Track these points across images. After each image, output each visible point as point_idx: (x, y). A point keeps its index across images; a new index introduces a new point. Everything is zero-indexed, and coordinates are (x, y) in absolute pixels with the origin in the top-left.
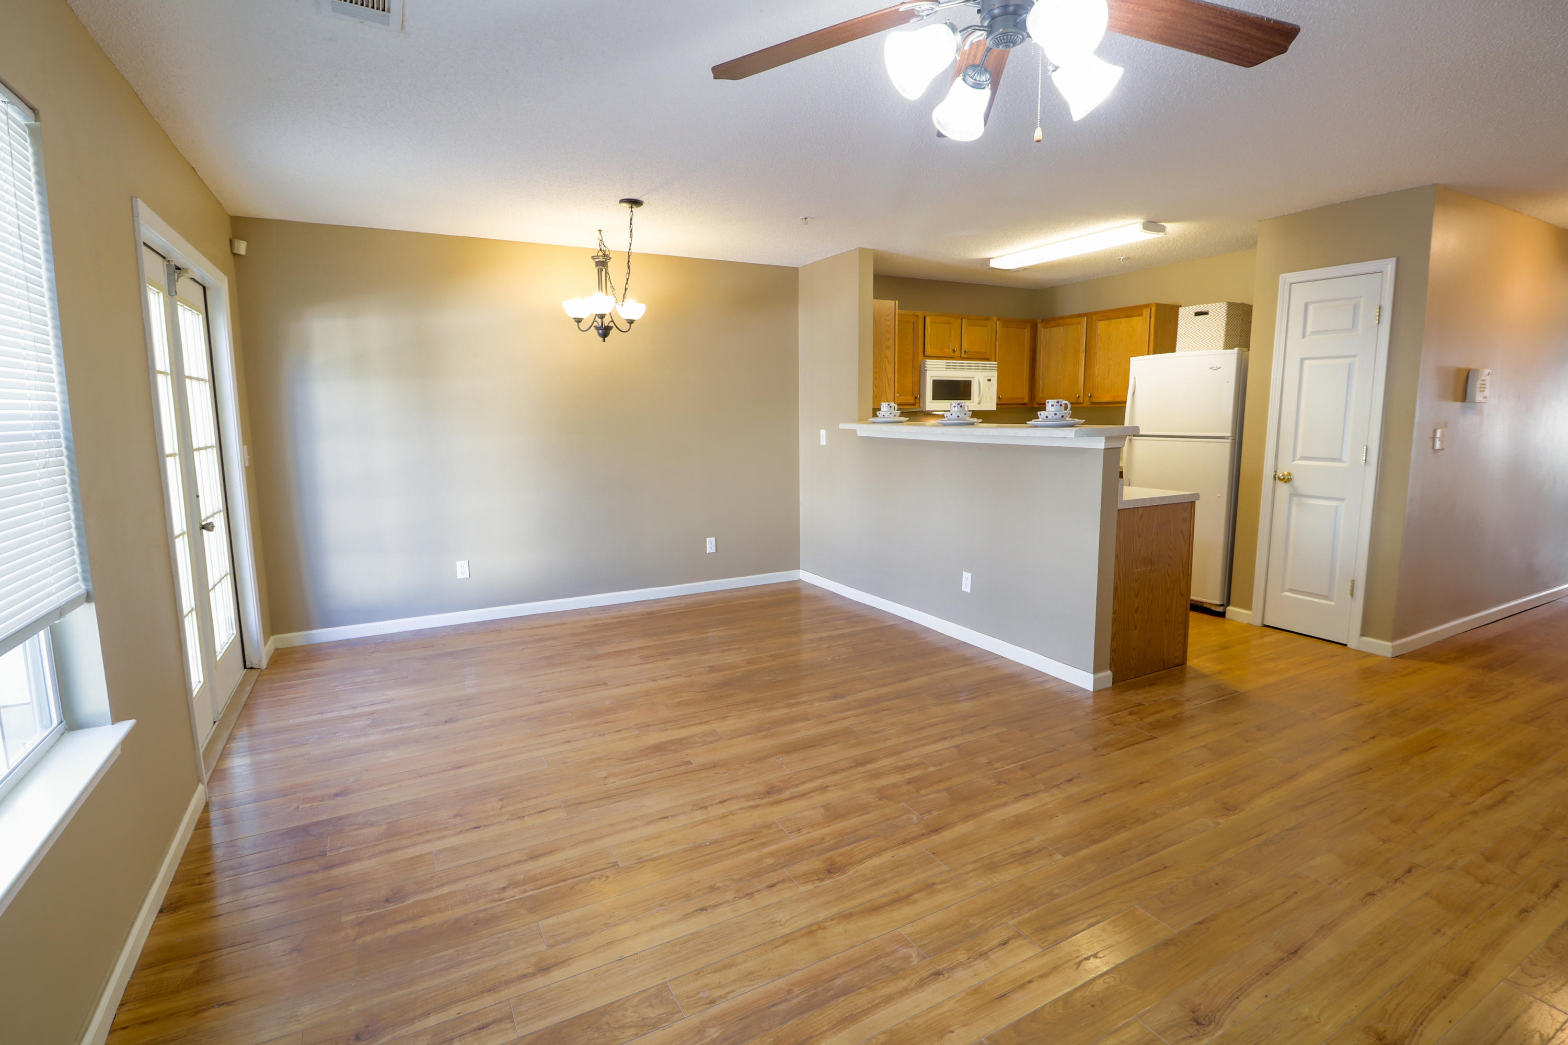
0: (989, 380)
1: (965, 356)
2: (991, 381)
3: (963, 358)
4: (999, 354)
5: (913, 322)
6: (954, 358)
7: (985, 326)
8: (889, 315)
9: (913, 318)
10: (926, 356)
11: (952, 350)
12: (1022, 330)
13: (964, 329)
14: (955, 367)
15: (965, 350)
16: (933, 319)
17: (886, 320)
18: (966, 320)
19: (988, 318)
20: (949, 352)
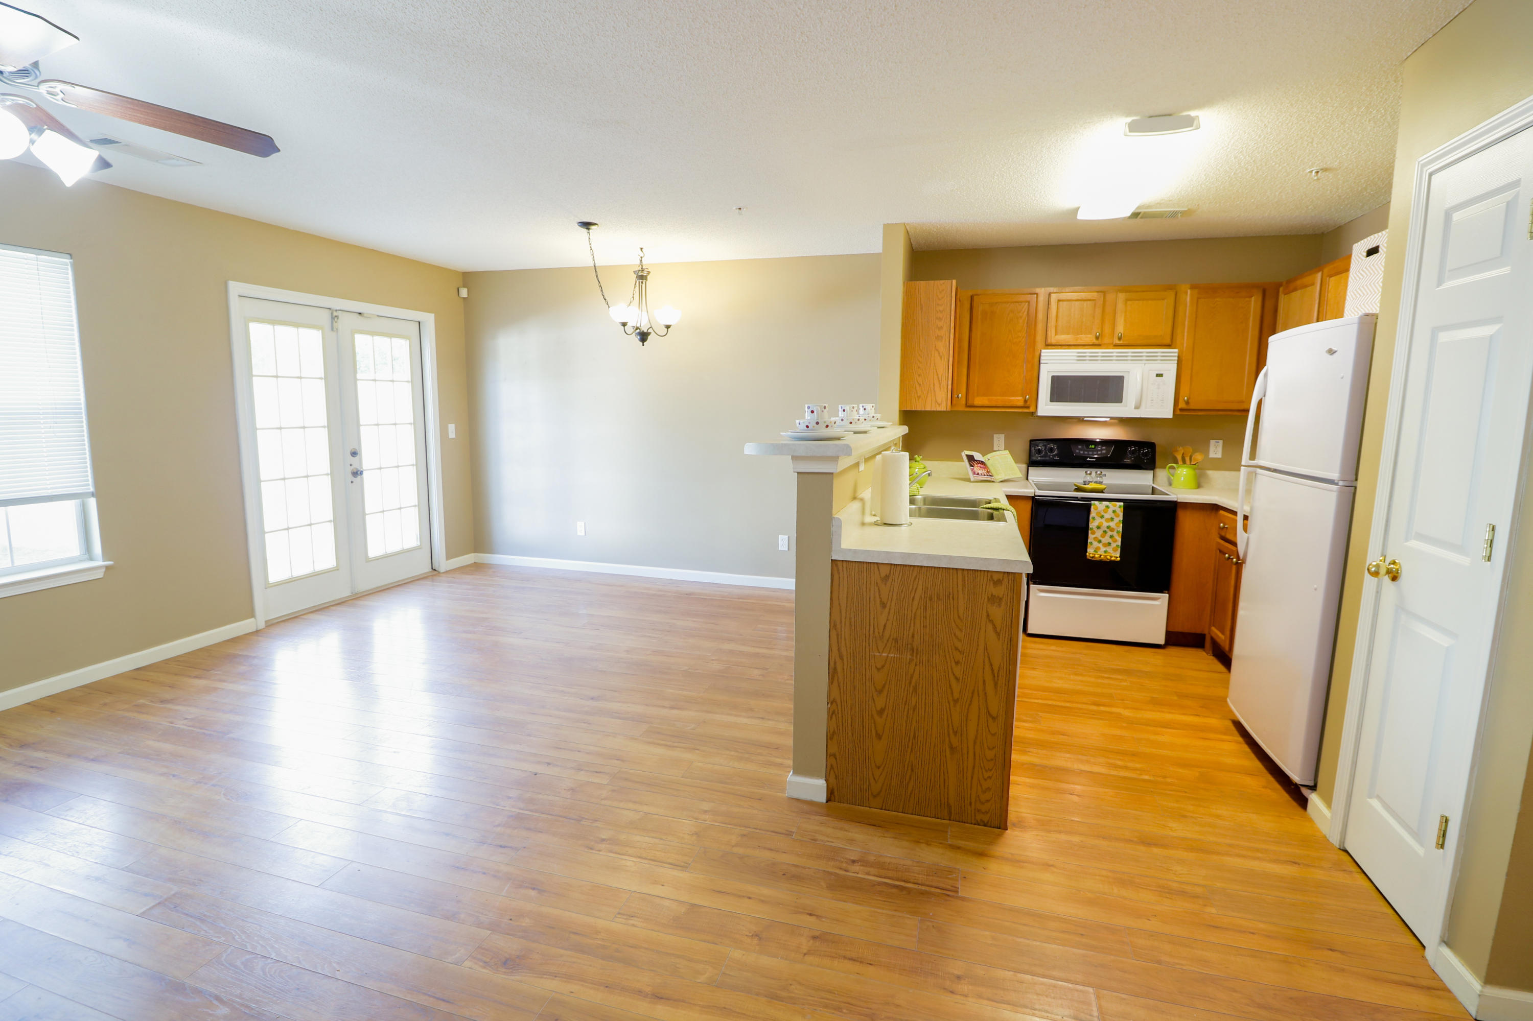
0: (1160, 375)
1: (1121, 342)
2: (1162, 376)
3: (1117, 346)
4: (1185, 336)
5: (1029, 302)
6: (1099, 347)
7: (1163, 300)
8: (942, 298)
9: (1028, 297)
10: (1048, 345)
11: (1095, 336)
12: (1248, 299)
13: (1120, 305)
14: (1093, 359)
15: (1121, 335)
16: (1063, 296)
17: (938, 305)
18: (1124, 294)
19: (1170, 288)
20: (1090, 339)
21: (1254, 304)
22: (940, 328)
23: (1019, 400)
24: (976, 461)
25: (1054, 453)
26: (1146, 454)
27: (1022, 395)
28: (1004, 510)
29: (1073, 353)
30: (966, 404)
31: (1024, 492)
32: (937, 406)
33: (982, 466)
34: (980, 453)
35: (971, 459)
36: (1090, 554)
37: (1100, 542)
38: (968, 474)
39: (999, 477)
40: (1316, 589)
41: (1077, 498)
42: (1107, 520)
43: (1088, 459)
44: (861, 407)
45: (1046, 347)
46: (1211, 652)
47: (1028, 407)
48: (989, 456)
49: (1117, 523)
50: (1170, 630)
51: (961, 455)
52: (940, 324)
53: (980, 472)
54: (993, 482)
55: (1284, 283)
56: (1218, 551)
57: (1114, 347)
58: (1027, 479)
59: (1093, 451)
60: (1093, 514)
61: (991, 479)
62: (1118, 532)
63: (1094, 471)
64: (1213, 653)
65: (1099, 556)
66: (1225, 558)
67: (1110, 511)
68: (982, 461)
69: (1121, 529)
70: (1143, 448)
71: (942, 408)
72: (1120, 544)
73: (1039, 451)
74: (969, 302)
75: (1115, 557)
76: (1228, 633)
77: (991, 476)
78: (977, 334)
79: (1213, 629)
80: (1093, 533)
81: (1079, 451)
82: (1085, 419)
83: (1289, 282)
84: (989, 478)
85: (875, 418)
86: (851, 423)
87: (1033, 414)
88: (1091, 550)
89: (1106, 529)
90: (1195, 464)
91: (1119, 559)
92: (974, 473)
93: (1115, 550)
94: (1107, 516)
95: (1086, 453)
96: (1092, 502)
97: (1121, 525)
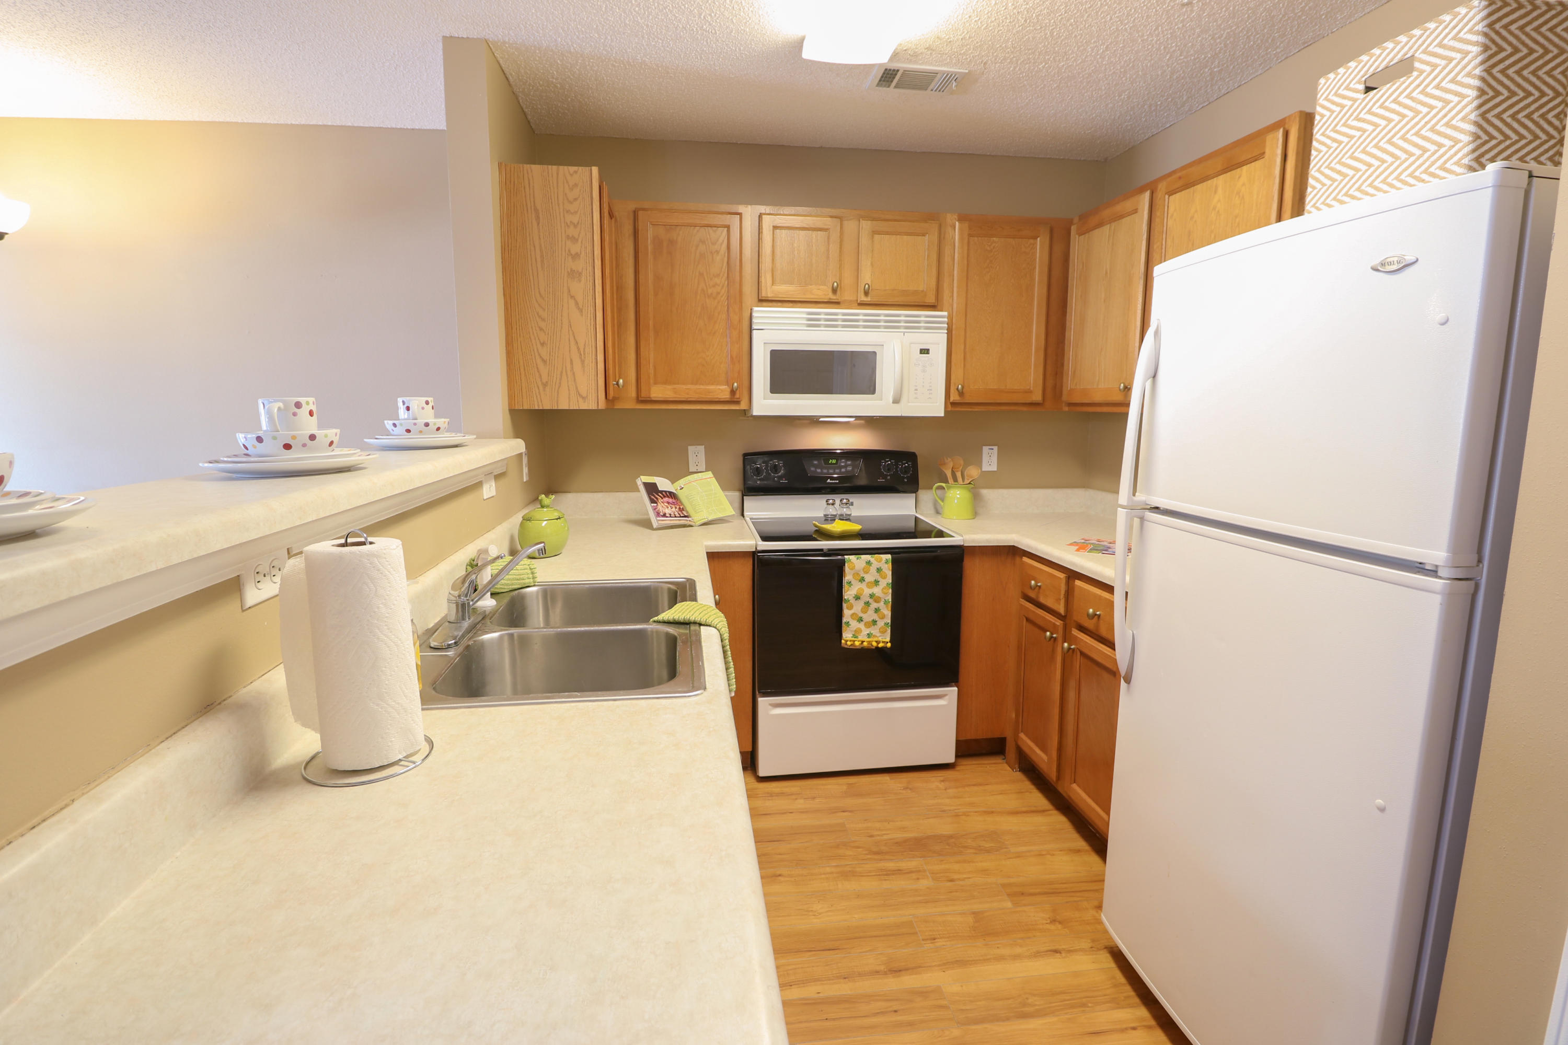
0: (925, 351)
1: (868, 299)
2: (928, 353)
3: (862, 305)
4: (954, 295)
5: (728, 227)
6: (836, 306)
7: (924, 235)
8: (576, 199)
9: (727, 219)
10: (762, 301)
11: (831, 287)
12: (1032, 241)
13: (864, 241)
14: (831, 324)
15: (869, 286)
16: (780, 221)
17: (568, 211)
18: (869, 222)
19: (931, 217)
20: (823, 292)
21: (1040, 247)
22: (576, 257)
23: (722, 391)
24: (661, 492)
25: (780, 474)
26: (906, 471)
27: (727, 383)
28: (700, 625)
29: (799, 314)
30: (638, 397)
31: (739, 546)
32: (581, 400)
33: (671, 500)
34: (667, 479)
35: (652, 489)
36: (847, 641)
37: (860, 620)
38: (648, 514)
39: (699, 516)
40: (1382, 810)
41: (822, 550)
42: (869, 585)
43: (829, 481)
44: (400, 404)
45: (760, 304)
46: (1017, 766)
47: (738, 402)
48: (682, 482)
49: (883, 588)
50: (960, 739)
51: (636, 484)
52: (575, 248)
53: (668, 511)
54: (691, 526)
55: (1076, 220)
56: (1025, 620)
57: (859, 307)
58: (743, 515)
59: (834, 469)
60: (848, 577)
61: (686, 523)
62: (886, 602)
63: (837, 498)
64: (1019, 768)
65: (860, 642)
66: (1045, 637)
67: (873, 569)
68: (670, 493)
69: (889, 598)
70: (902, 462)
71: (591, 405)
72: (889, 621)
73: (758, 471)
74: (631, 222)
75: (883, 642)
76: (1054, 754)
77: (685, 516)
78: (648, 278)
79: (1022, 736)
80: (851, 607)
81: (815, 469)
82: (821, 419)
83: (1084, 217)
84: (683, 521)
85: (433, 427)
86: (287, 447)
87: (745, 412)
88: (848, 635)
89: (868, 599)
90: (970, 483)
91: (889, 645)
92: (658, 514)
93: (883, 632)
94: (869, 578)
95: (825, 471)
96: (846, 557)
97: (890, 591)
